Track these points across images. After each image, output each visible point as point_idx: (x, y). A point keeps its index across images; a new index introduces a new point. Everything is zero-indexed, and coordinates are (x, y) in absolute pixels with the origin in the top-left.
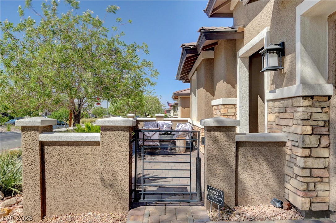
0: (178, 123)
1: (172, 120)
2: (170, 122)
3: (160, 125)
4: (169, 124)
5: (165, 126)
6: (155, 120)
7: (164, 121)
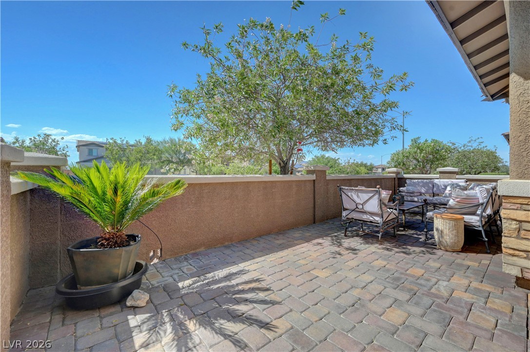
2: (462, 183)
3: (438, 186)
5: (449, 188)
6: (438, 177)
7: (457, 179)
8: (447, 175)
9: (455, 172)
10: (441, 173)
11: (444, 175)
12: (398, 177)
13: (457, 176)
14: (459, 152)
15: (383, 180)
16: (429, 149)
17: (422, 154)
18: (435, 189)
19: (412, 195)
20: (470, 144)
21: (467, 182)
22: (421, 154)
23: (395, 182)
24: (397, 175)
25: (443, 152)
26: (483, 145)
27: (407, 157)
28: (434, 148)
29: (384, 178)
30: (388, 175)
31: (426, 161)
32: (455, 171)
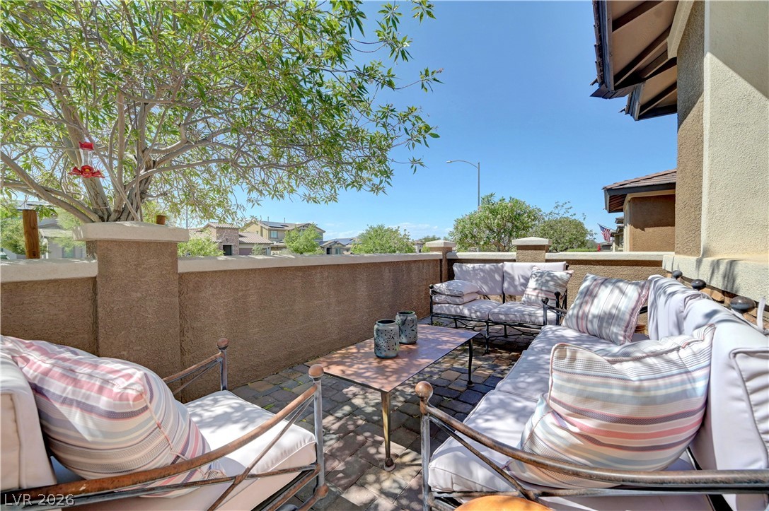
0: (591, 277)
1: (567, 260)
2: (559, 271)
3: (512, 279)
4: (553, 278)
5: (532, 284)
6: (514, 258)
7: (547, 261)
8: (530, 252)
9: (544, 246)
10: (520, 248)
11: (524, 252)
12: (448, 258)
13: (548, 255)
14: (545, 222)
15: (412, 265)
16: (506, 213)
17: (496, 221)
18: (506, 285)
19: (458, 300)
20: (556, 211)
21: (567, 268)
22: (494, 220)
23: (441, 267)
24: (445, 254)
25: (525, 218)
26: (571, 212)
27: (476, 224)
28: (512, 210)
29: (415, 261)
30: (431, 253)
31: (502, 230)
32: (544, 244)
